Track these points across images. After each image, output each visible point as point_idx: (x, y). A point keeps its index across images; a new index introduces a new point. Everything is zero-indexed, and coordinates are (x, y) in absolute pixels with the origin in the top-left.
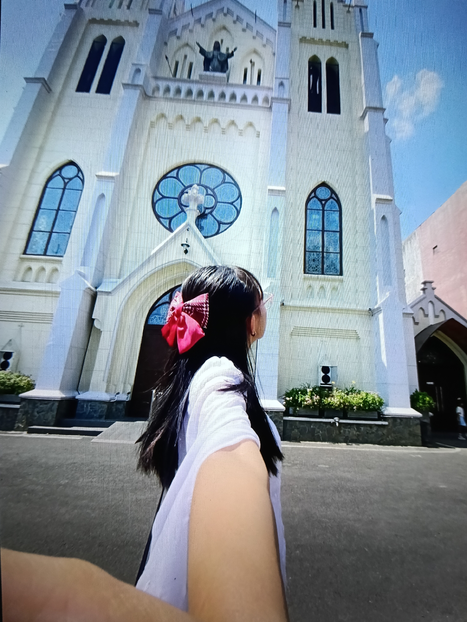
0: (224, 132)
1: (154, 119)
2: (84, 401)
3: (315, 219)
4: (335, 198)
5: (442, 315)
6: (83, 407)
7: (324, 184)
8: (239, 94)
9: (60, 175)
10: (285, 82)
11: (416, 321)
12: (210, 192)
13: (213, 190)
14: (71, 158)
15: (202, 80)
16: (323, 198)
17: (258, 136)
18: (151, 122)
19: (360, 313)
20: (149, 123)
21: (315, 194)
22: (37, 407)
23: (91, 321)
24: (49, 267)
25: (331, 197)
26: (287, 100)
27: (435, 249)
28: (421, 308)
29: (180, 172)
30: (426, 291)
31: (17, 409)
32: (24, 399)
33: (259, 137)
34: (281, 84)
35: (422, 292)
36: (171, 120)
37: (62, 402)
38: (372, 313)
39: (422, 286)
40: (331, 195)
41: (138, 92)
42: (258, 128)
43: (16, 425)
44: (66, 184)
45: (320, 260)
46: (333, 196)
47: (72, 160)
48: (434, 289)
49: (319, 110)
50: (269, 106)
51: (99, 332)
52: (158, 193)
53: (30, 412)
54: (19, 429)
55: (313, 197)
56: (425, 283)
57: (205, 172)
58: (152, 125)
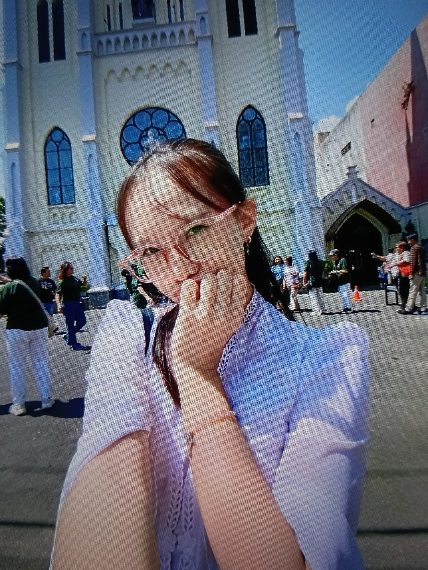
0: (162, 75)
1: (105, 76)
2: (120, 291)
3: (245, 140)
4: (260, 118)
5: (364, 194)
6: (120, 294)
7: (249, 107)
8: (168, 32)
9: (52, 140)
10: (206, 17)
11: (340, 203)
12: (161, 132)
13: (162, 130)
14: (56, 124)
15: (135, 27)
16: (250, 119)
17: (190, 72)
18: (105, 80)
19: (281, 212)
20: (103, 82)
21: (243, 117)
22: (98, 297)
23: (108, 244)
24: (68, 211)
25: (256, 118)
26: (209, 36)
27: (373, 123)
28: (345, 191)
29: (135, 119)
30: (350, 175)
31: (88, 299)
32: (90, 293)
33: (191, 74)
34: (203, 19)
35: (347, 176)
36: (119, 74)
37: (109, 292)
38: (291, 211)
39: (348, 171)
40: (256, 115)
41: (90, 57)
42: (189, 67)
43: (90, 307)
44: (58, 147)
45: (252, 175)
46: (258, 116)
47: (56, 126)
48: (356, 173)
49: (238, 34)
50: (195, 42)
51: (116, 250)
52: (124, 142)
53: (95, 299)
54: (91, 309)
55: (241, 120)
56: (349, 168)
57: (154, 115)
58: (106, 82)
